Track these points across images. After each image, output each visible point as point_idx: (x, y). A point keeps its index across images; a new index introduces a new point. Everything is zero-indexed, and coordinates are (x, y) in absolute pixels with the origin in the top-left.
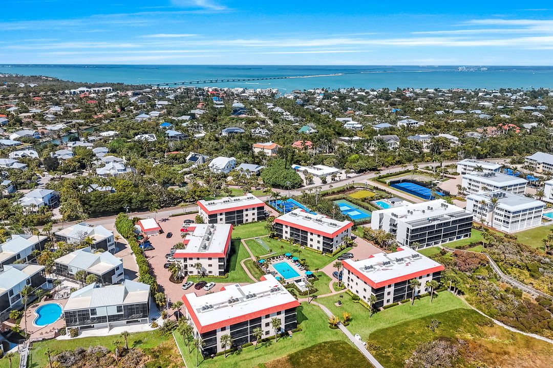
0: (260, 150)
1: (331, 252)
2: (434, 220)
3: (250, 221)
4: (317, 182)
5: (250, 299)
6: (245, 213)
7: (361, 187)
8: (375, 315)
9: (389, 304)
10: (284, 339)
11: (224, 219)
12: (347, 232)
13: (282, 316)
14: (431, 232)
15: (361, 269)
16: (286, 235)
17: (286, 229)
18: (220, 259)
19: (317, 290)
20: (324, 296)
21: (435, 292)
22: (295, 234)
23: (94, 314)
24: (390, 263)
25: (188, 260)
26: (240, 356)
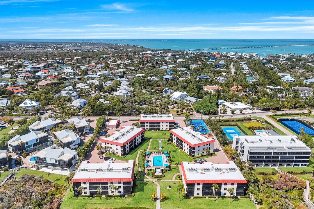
0: (207, 89)
1: (194, 156)
2: (272, 148)
3: (164, 129)
4: (229, 113)
5: (109, 171)
6: (161, 124)
7: (256, 120)
8: (185, 200)
9: (198, 196)
11: (149, 126)
12: (209, 146)
13: (122, 185)
14: (268, 157)
15: (187, 169)
16: (174, 141)
17: (174, 137)
18: (121, 146)
19: (164, 176)
20: (166, 181)
21: (239, 197)
22: (178, 141)
23: (46, 161)
24: (209, 170)
25: (107, 144)
26: (91, 200)
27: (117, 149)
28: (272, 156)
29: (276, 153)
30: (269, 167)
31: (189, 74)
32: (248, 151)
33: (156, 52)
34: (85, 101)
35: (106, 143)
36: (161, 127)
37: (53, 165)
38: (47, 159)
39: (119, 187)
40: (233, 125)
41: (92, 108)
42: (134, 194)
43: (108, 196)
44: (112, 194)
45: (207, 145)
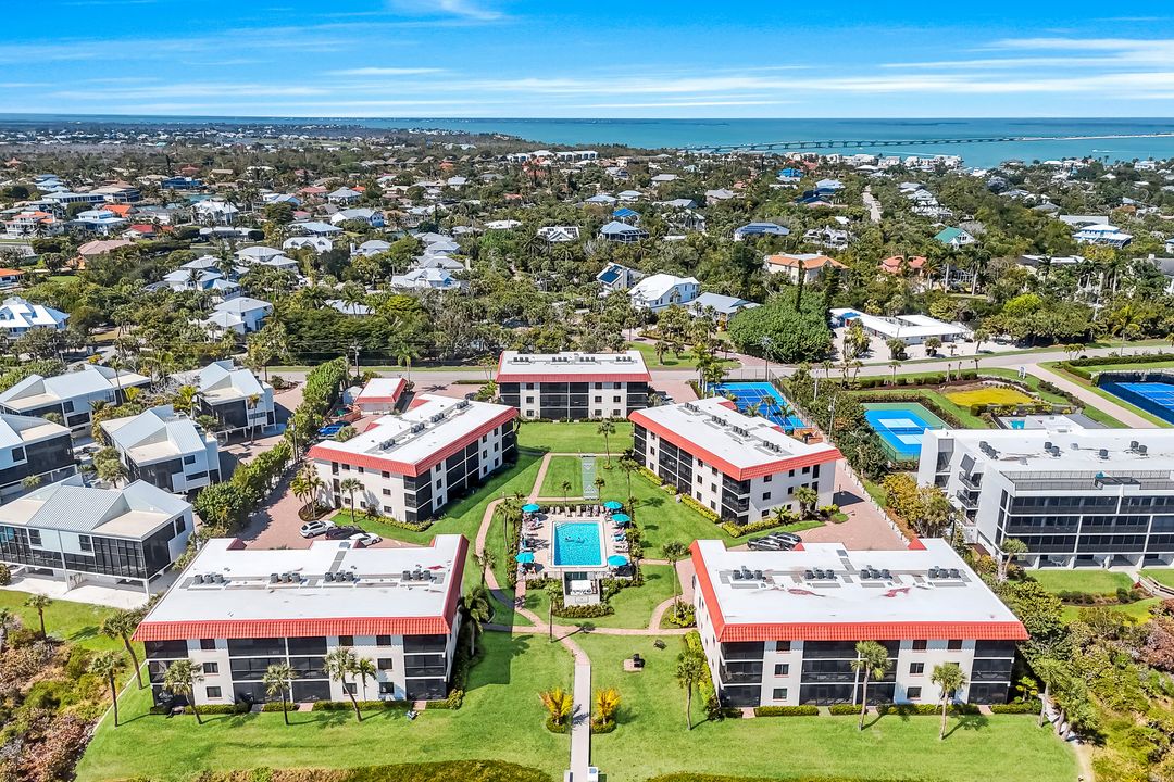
0: (782, 269)
1: (744, 520)
2: (1117, 481)
3: (606, 415)
4: (881, 352)
5: (334, 583)
6: (593, 393)
7: (1001, 380)
8: (715, 725)
9: (780, 704)
10: (389, 716)
11: (537, 400)
12: (816, 475)
13: (396, 652)
14: (1098, 521)
15: (723, 576)
16: (652, 459)
17: (652, 443)
18: (408, 479)
19: (609, 612)
20: (618, 631)
21: (984, 709)
22: (668, 458)
23: (37, 541)
24: (831, 575)
25: (340, 469)
26: (241, 730)
27: (387, 492)
28: (1117, 514)
29: (1135, 500)
30: (1100, 568)
31: (701, 221)
32: (1005, 494)
33: (570, 153)
34: (265, 308)
35: (335, 467)
36: (592, 407)
37: (74, 562)
38: (42, 533)
39: (385, 664)
40: (905, 400)
41: (290, 331)
42: (461, 698)
43: (328, 707)
44: (347, 699)
45: (806, 470)
